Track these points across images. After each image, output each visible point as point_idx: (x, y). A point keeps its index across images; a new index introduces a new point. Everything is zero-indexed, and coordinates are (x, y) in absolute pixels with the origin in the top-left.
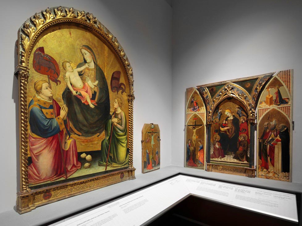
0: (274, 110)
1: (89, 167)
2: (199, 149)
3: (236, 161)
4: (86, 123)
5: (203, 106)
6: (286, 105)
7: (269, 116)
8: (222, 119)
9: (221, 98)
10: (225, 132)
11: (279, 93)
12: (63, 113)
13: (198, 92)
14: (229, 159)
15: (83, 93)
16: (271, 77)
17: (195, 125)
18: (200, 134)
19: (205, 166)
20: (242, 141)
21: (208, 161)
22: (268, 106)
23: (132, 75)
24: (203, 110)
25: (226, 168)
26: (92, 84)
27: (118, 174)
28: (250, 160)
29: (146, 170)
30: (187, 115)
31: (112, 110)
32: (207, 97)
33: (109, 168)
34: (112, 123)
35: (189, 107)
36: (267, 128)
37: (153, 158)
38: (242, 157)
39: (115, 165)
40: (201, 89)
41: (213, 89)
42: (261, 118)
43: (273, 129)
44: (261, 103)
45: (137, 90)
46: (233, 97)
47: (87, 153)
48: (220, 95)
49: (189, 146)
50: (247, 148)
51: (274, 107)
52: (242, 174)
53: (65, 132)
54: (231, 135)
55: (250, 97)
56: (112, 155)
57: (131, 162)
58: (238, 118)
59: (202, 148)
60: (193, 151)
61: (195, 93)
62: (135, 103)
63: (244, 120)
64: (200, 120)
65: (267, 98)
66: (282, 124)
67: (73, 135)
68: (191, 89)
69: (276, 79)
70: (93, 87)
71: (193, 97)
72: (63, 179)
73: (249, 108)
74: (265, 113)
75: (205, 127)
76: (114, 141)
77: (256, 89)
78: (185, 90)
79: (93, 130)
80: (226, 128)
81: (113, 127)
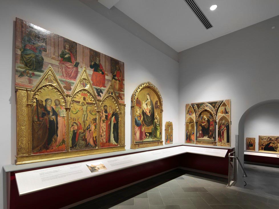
0: (224, 116)
1: (148, 138)
2: (192, 134)
3: (208, 139)
4: (147, 122)
5: (194, 113)
6: (228, 114)
7: (222, 119)
8: (202, 120)
9: (202, 110)
10: (204, 125)
11: (225, 109)
12: (142, 118)
13: (192, 106)
14: (206, 138)
15: (147, 111)
16: (223, 102)
17: (190, 122)
18: (193, 127)
19: (195, 142)
20: (211, 130)
21: (196, 139)
22: (221, 114)
23: (162, 101)
24: (194, 115)
25: (204, 142)
26: (149, 107)
27: (157, 142)
28: (215, 138)
29: (167, 143)
30: (186, 117)
31: (155, 116)
32: (196, 109)
33: (154, 140)
34: (155, 122)
35: (187, 114)
36: (221, 124)
37: (170, 138)
38: (211, 137)
39: (156, 139)
40: (193, 105)
41: (199, 105)
42: (219, 119)
43: (223, 124)
44: (219, 113)
45: (164, 107)
46: (207, 110)
47: (148, 133)
48: (201, 109)
49: (187, 133)
50: (213, 133)
51: (224, 115)
52: (211, 145)
53: (142, 125)
54: (206, 127)
55: (214, 110)
56: (155, 134)
57: (161, 138)
58: (209, 119)
59: (194, 133)
60: (189, 135)
61: (190, 106)
62: (163, 113)
63: (212, 120)
64: (193, 120)
65: (221, 111)
66: (227, 122)
67: (144, 126)
68: (188, 104)
69: (224, 103)
70: (149, 108)
71: (189, 109)
72: (142, 141)
73: (214, 115)
74: (220, 117)
75: (195, 123)
76: (156, 129)
77: (217, 107)
78: (185, 105)
79: (149, 124)
80: (204, 124)
81: (156, 124)
